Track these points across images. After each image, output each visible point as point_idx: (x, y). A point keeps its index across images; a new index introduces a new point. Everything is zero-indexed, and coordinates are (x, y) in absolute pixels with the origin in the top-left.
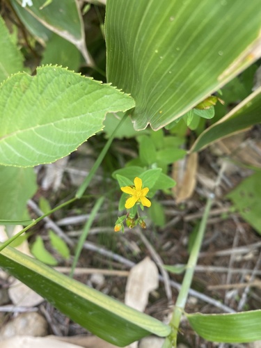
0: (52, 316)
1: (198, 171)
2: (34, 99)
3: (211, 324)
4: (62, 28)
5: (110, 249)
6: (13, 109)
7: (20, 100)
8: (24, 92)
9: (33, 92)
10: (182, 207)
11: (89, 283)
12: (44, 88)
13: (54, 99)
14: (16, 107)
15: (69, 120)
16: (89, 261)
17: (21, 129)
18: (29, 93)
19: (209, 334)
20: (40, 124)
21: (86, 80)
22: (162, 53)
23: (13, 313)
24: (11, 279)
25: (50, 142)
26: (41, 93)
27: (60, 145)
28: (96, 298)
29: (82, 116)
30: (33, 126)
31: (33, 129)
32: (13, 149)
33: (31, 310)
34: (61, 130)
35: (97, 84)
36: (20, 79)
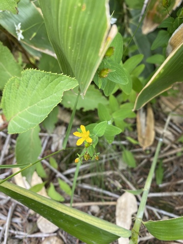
0: (67, 238)
1: (155, 125)
2: (24, 91)
3: (161, 228)
4: (45, 48)
5: (100, 187)
6: (14, 99)
7: (17, 93)
8: (18, 88)
9: (22, 87)
10: (148, 152)
11: (89, 212)
12: (28, 84)
13: (34, 89)
14: (16, 98)
15: (44, 100)
16: (87, 197)
17: (20, 111)
18: (20, 88)
19: (160, 235)
20: (30, 106)
21: (48, 74)
22: (72, 48)
23: (41, 238)
24: (38, 215)
25: (36, 115)
26: (27, 87)
27: (40, 116)
28: (75, 214)
29: (51, 96)
30: (26, 108)
31: (26, 109)
32: (17, 124)
33: (52, 235)
34: (41, 107)
35: (54, 75)
36: (14, 81)
